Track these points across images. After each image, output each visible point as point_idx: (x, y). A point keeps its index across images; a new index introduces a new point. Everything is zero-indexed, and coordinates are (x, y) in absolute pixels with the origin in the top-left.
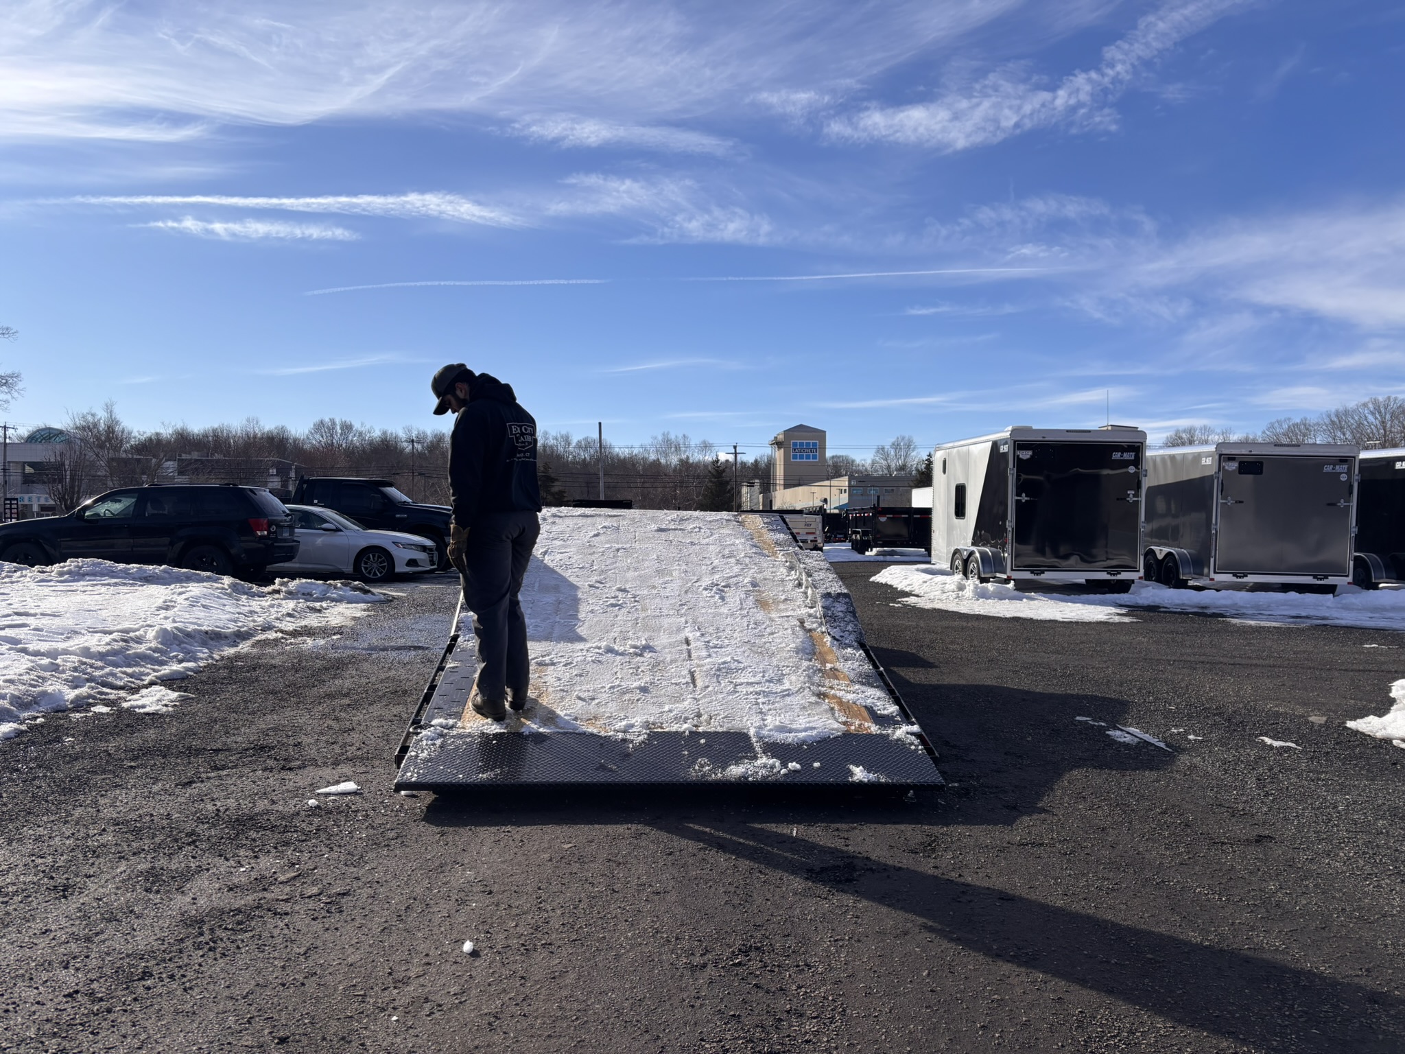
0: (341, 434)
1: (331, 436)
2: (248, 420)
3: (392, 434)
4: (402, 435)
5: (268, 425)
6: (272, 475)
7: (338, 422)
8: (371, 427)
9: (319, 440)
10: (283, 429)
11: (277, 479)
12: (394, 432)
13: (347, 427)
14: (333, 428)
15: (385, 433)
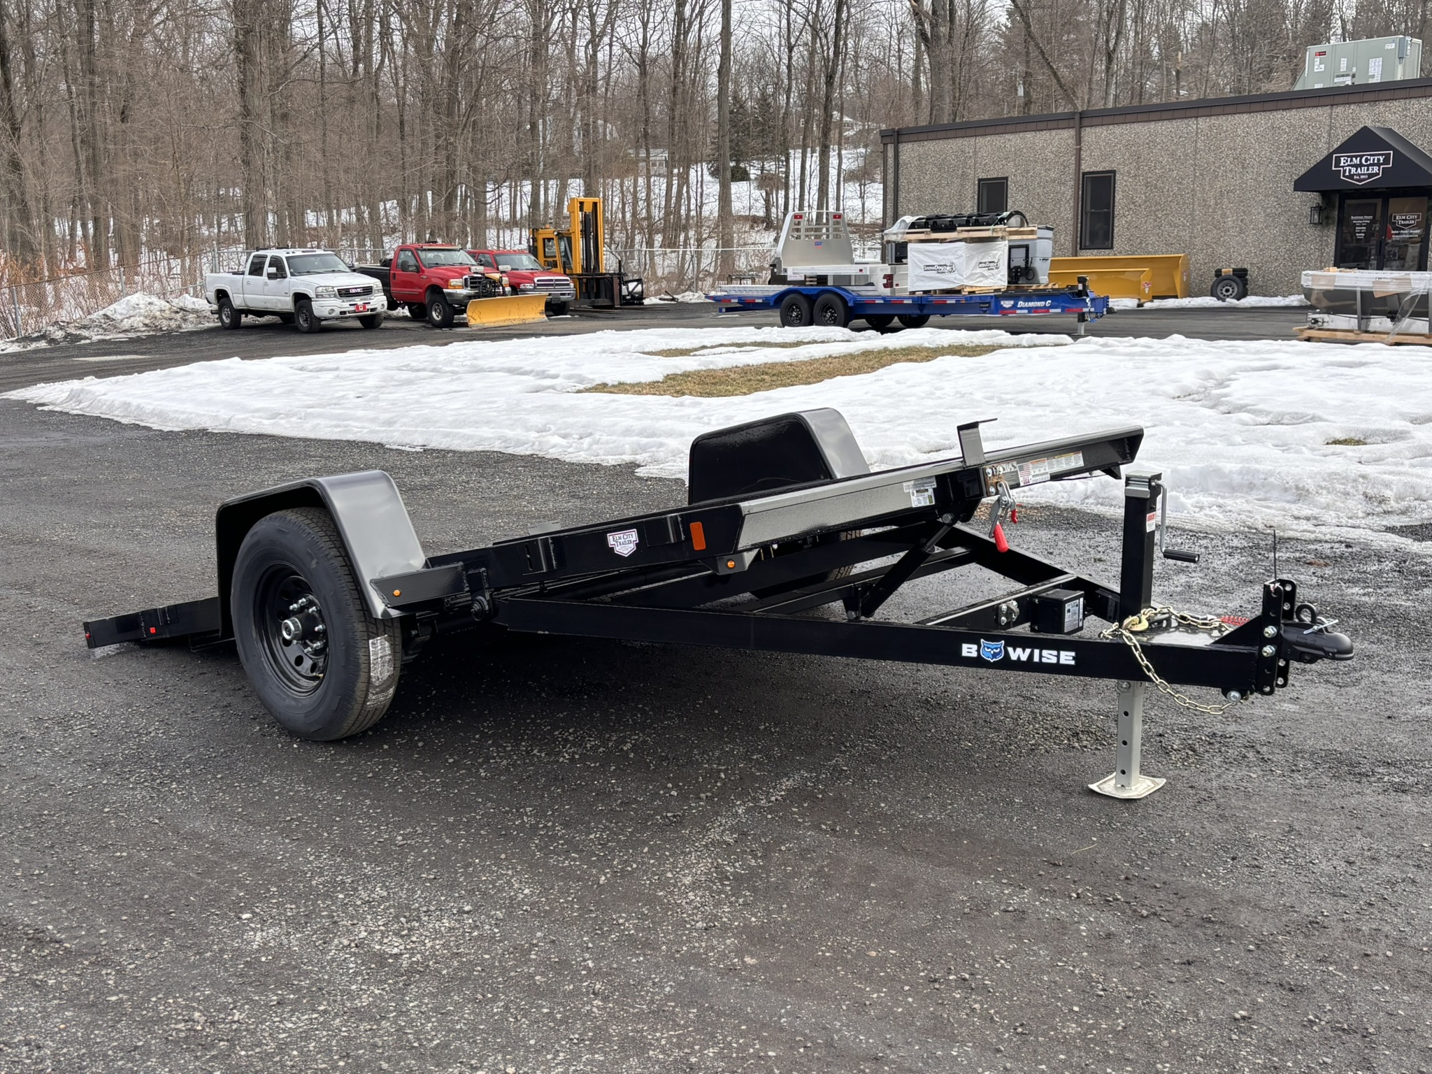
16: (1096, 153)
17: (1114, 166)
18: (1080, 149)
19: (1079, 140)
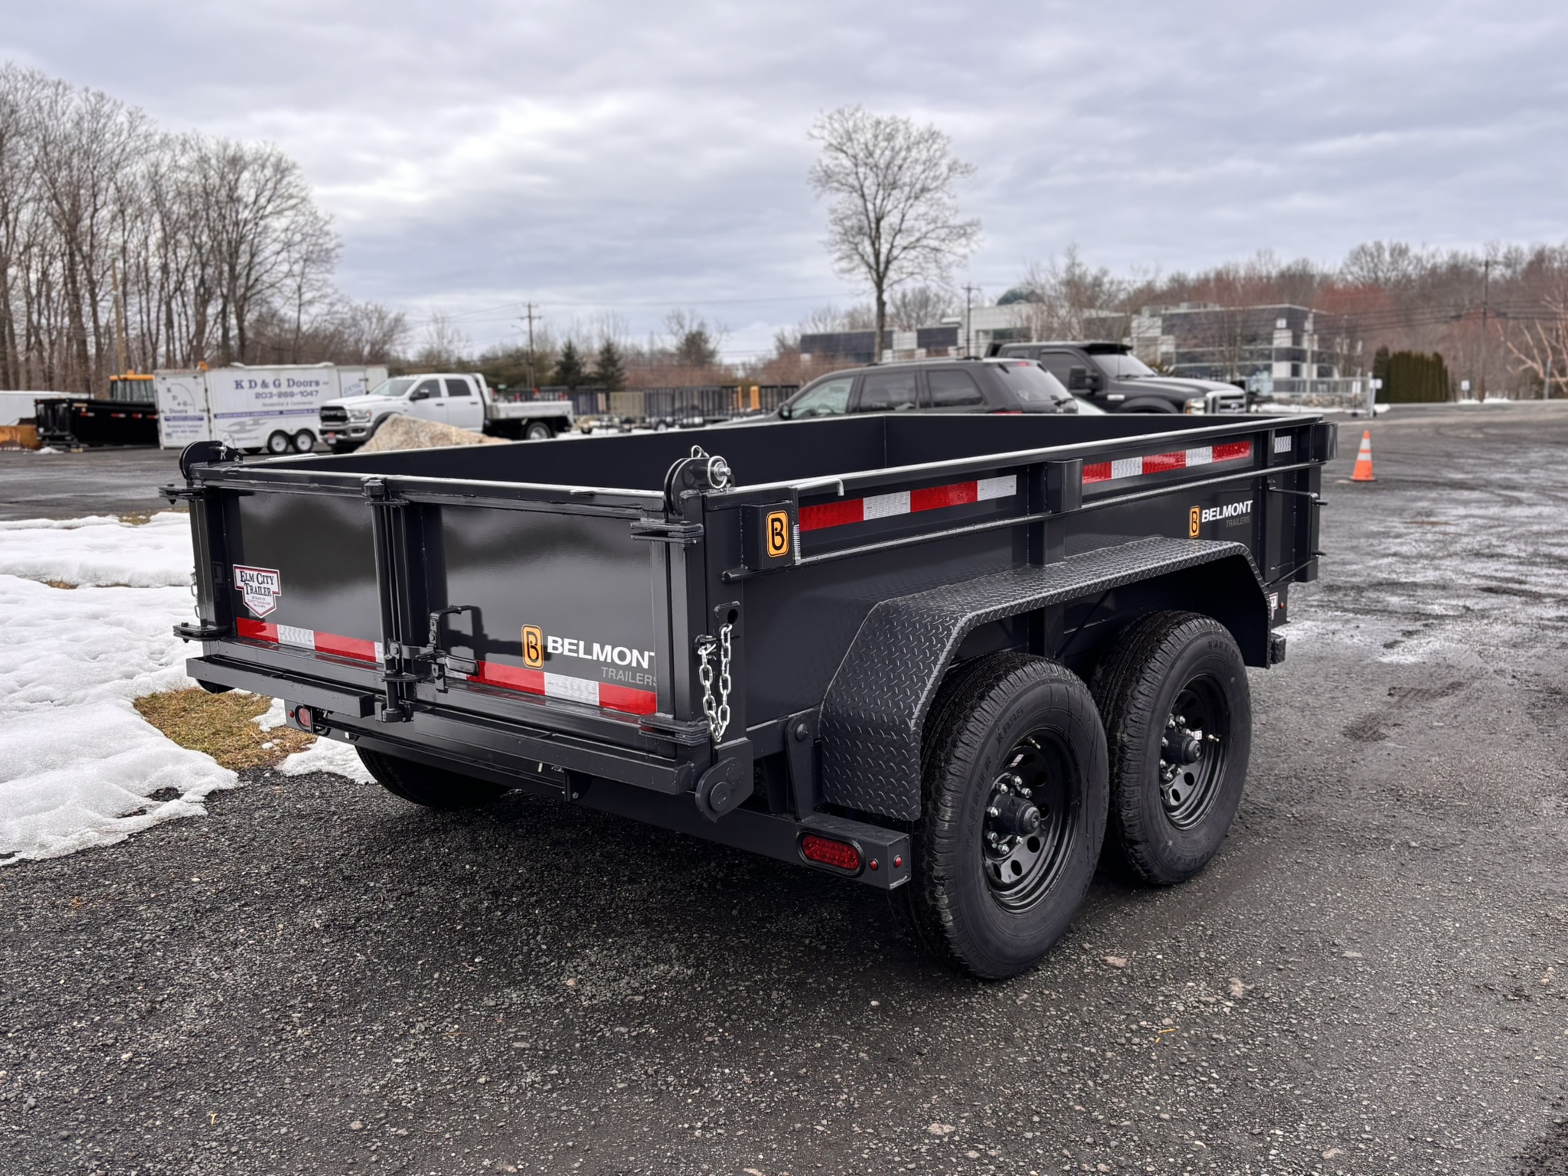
0: (1392, 263)
1: (1376, 265)
2: (1259, 255)
3: (1465, 256)
4: (1481, 256)
5: (1283, 259)
6: (1281, 329)
7: (1385, 244)
8: (1437, 250)
9: (1356, 274)
10: (1305, 262)
11: (1288, 334)
12: (1469, 252)
13: (1400, 252)
14: (1379, 256)
15: (1454, 256)
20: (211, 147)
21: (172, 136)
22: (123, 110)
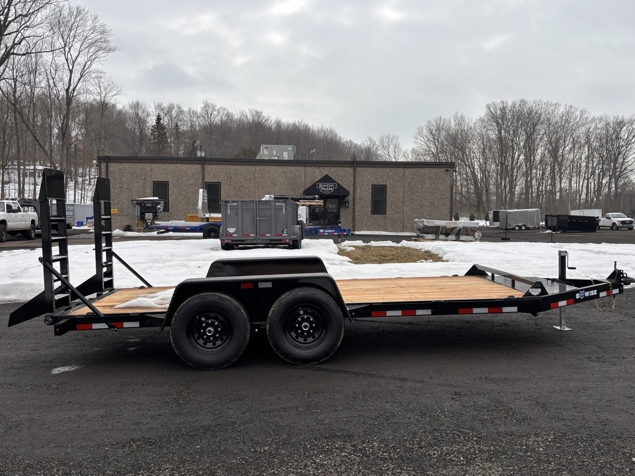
16: (211, 175)
17: (220, 181)
18: (204, 173)
19: (203, 169)
20: (611, 120)
21: (596, 117)
22: (578, 110)
